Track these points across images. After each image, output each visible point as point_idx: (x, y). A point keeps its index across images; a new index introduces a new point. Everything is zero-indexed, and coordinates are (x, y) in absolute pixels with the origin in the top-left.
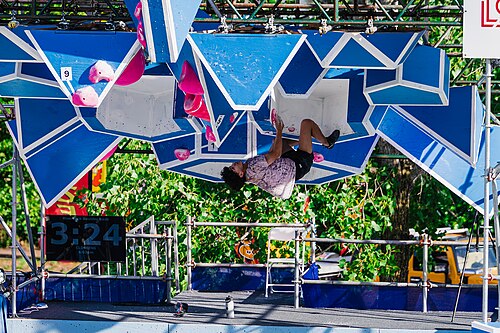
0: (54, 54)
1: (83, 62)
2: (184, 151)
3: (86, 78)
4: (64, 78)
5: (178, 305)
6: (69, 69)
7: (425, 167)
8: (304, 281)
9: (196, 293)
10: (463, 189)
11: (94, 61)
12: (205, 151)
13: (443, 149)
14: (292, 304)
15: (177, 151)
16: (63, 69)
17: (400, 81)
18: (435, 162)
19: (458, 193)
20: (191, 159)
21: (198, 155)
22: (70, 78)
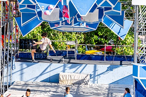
0: (40, 3)
1: (47, 5)
2: (57, 25)
3: (47, 9)
4: (42, 9)
5: (51, 59)
6: (44, 7)
7: (110, 29)
8: (78, 54)
9: (50, 56)
10: (118, 33)
11: (49, 5)
12: (62, 25)
13: (115, 24)
14: (75, 59)
15: (55, 25)
16: (42, 7)
17: (113, 10)
18: (112, 28)
19: (117, 35)
20: (59, 26)
21: (60, 25)
22: (44, 9)
